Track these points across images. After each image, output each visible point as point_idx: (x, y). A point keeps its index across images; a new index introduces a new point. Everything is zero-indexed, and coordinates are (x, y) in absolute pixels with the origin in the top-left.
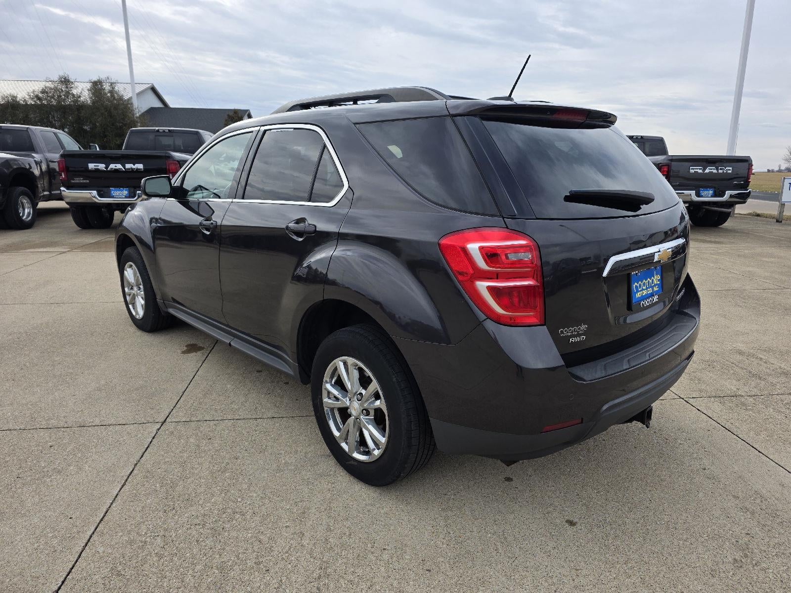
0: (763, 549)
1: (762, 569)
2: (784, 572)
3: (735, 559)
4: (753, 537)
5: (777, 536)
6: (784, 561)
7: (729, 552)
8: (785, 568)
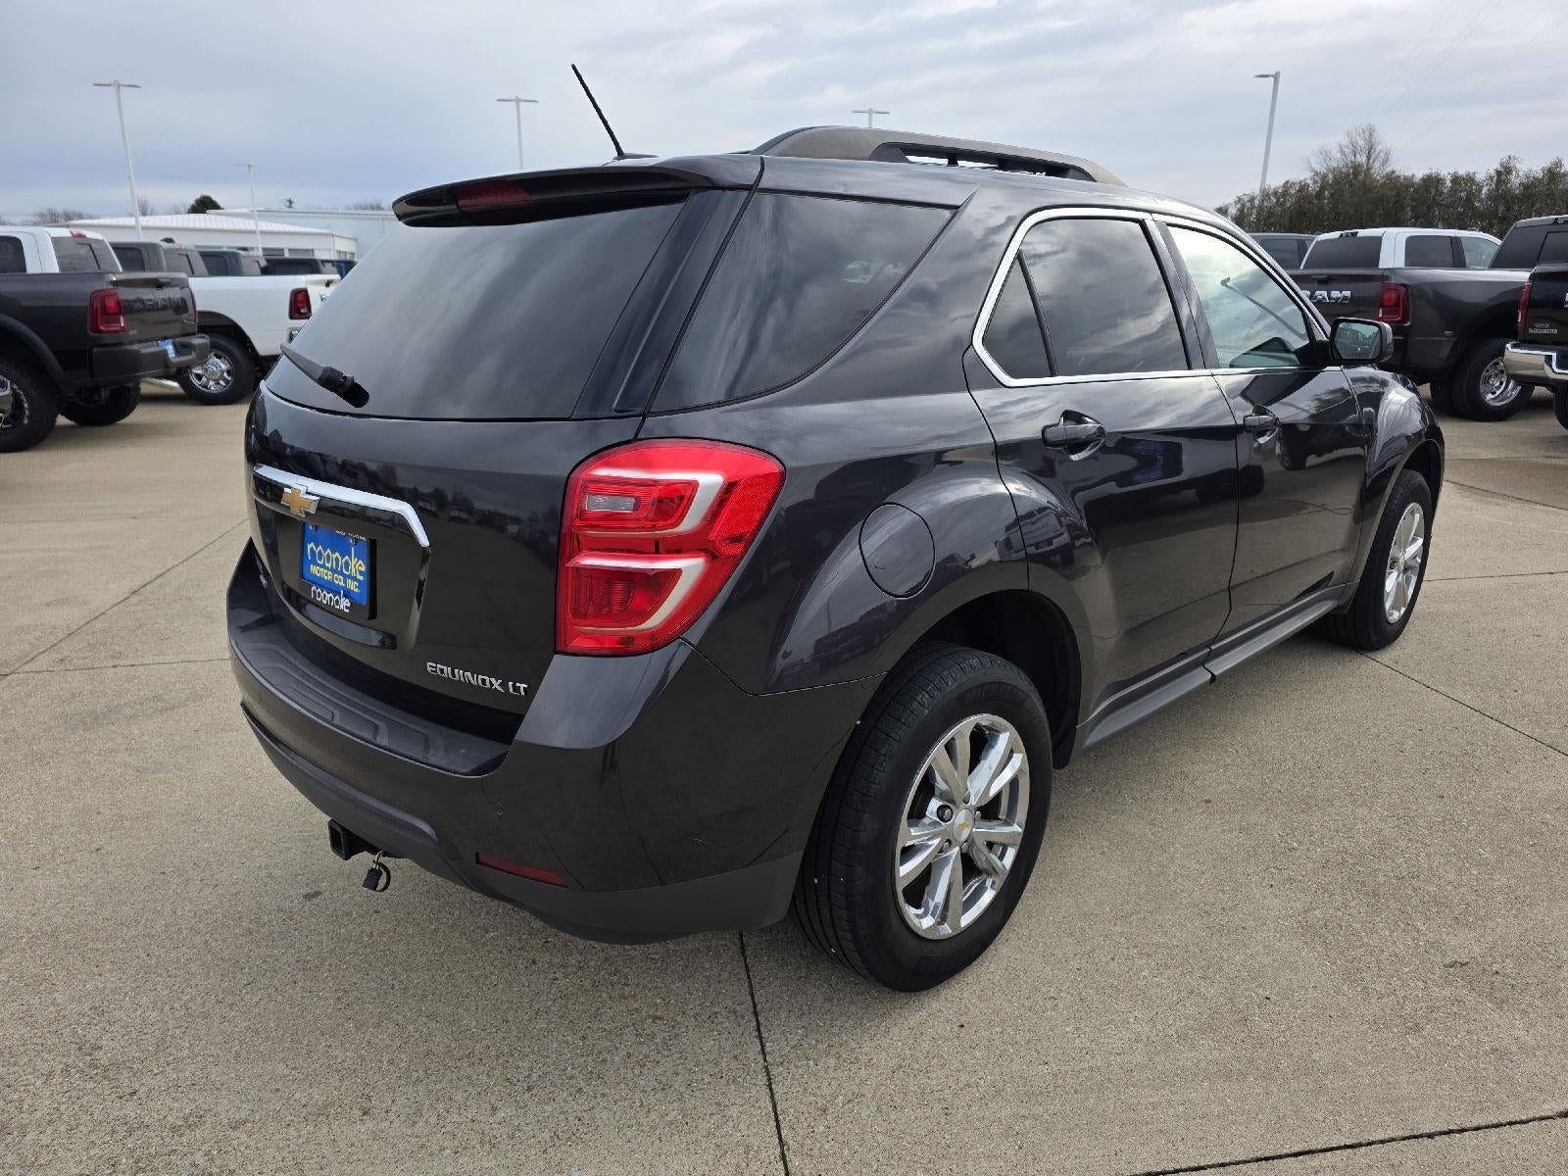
0: (86, 1098)
1: (50, 1074)
2: (21, 1101)
3: (100, 1048)
4: (121, 1098)
5: (93, 1137)
6: (38, 1114)
7: (118, 1047)
8: (25, 1107)
